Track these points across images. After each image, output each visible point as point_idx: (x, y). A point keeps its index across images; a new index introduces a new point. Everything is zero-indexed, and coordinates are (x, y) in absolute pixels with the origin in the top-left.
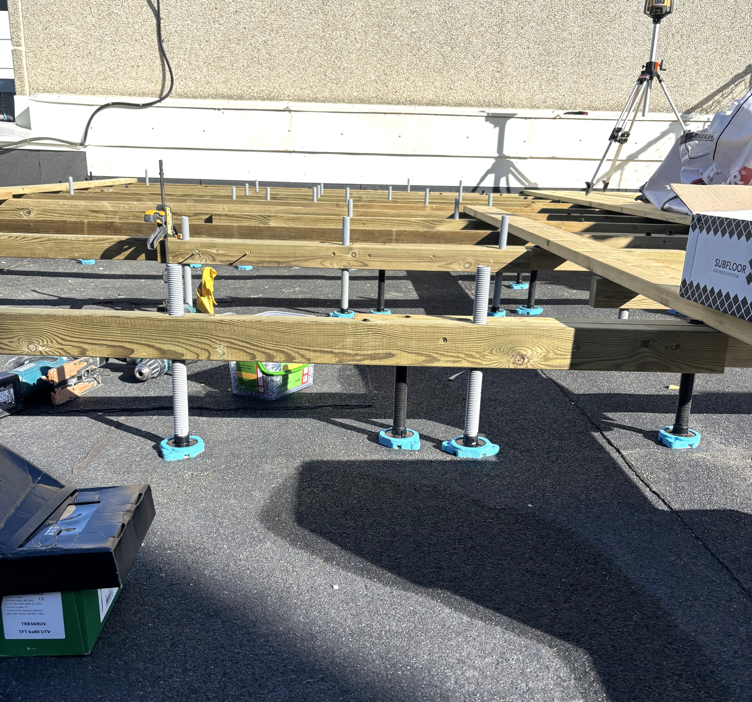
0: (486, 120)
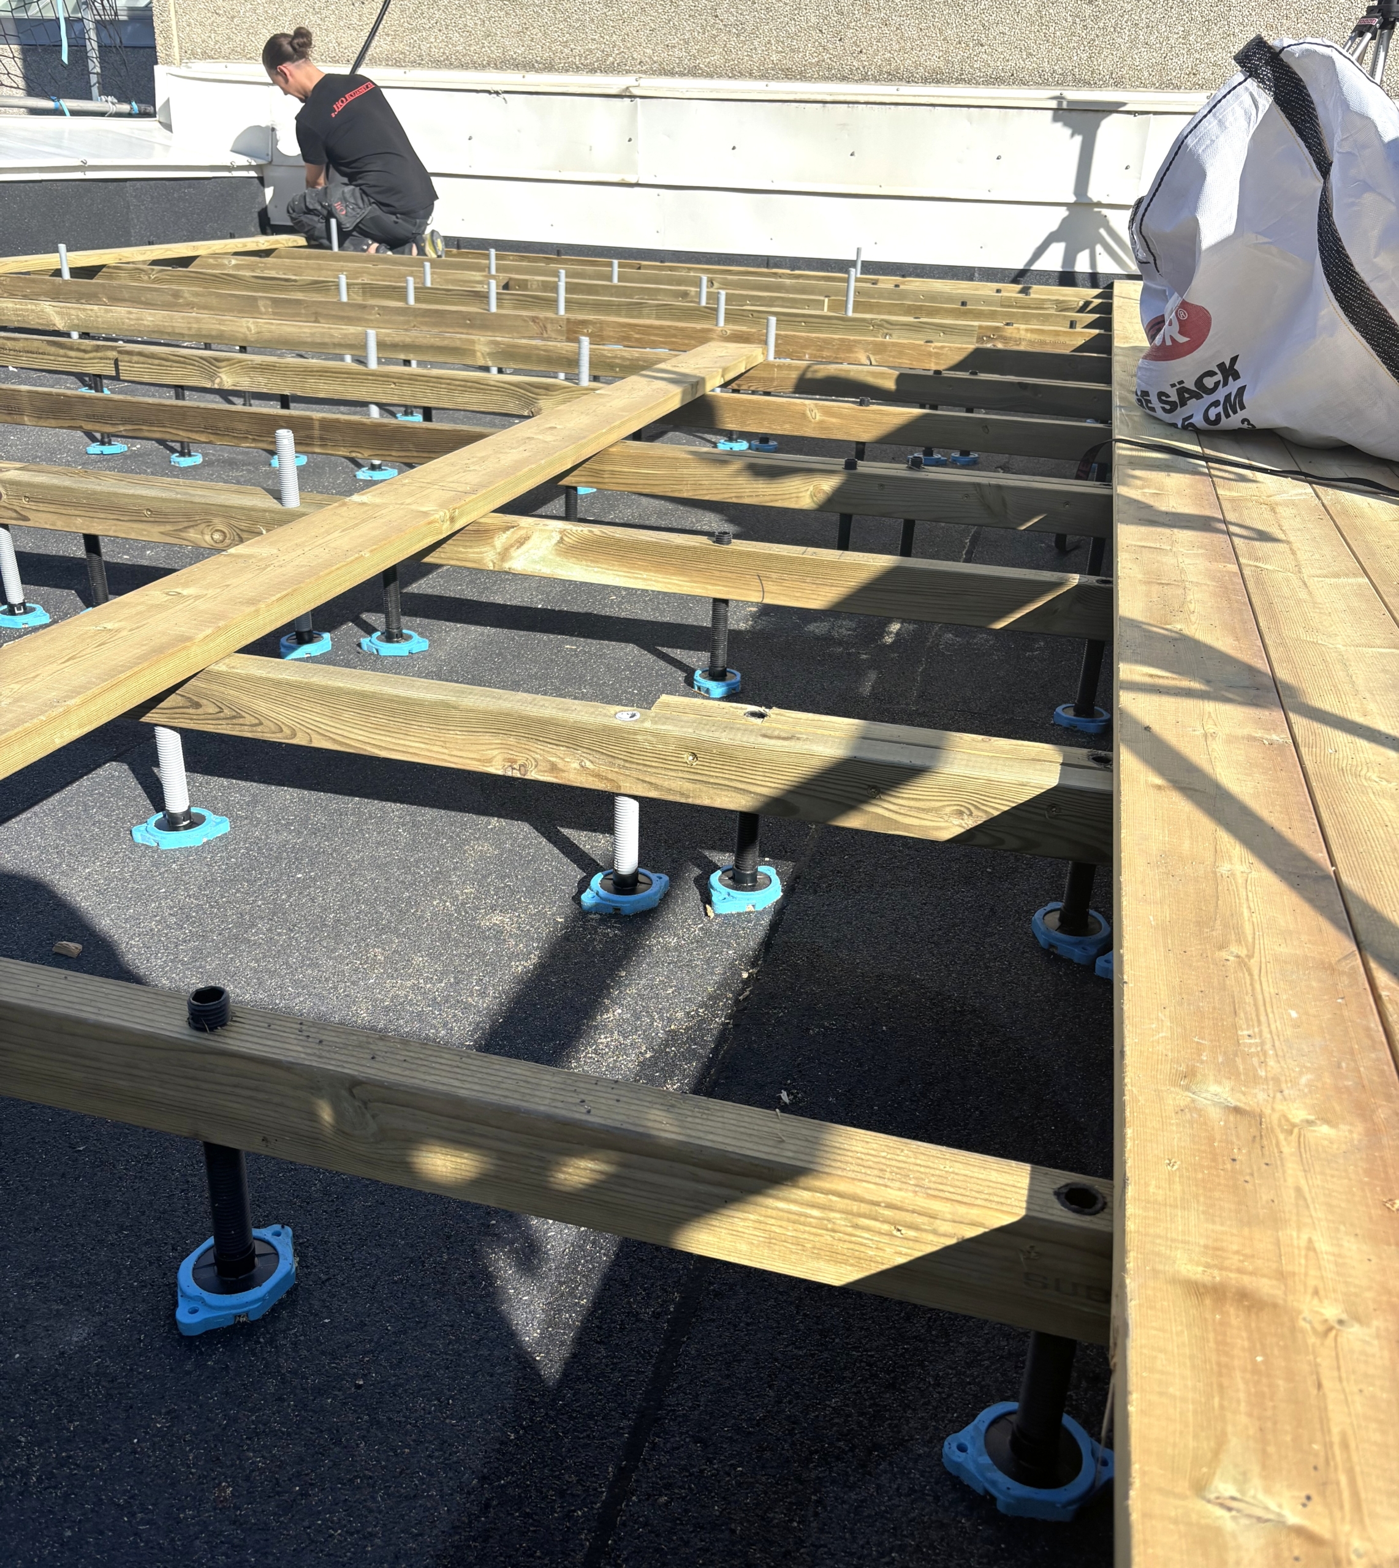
0: (1056, 119)
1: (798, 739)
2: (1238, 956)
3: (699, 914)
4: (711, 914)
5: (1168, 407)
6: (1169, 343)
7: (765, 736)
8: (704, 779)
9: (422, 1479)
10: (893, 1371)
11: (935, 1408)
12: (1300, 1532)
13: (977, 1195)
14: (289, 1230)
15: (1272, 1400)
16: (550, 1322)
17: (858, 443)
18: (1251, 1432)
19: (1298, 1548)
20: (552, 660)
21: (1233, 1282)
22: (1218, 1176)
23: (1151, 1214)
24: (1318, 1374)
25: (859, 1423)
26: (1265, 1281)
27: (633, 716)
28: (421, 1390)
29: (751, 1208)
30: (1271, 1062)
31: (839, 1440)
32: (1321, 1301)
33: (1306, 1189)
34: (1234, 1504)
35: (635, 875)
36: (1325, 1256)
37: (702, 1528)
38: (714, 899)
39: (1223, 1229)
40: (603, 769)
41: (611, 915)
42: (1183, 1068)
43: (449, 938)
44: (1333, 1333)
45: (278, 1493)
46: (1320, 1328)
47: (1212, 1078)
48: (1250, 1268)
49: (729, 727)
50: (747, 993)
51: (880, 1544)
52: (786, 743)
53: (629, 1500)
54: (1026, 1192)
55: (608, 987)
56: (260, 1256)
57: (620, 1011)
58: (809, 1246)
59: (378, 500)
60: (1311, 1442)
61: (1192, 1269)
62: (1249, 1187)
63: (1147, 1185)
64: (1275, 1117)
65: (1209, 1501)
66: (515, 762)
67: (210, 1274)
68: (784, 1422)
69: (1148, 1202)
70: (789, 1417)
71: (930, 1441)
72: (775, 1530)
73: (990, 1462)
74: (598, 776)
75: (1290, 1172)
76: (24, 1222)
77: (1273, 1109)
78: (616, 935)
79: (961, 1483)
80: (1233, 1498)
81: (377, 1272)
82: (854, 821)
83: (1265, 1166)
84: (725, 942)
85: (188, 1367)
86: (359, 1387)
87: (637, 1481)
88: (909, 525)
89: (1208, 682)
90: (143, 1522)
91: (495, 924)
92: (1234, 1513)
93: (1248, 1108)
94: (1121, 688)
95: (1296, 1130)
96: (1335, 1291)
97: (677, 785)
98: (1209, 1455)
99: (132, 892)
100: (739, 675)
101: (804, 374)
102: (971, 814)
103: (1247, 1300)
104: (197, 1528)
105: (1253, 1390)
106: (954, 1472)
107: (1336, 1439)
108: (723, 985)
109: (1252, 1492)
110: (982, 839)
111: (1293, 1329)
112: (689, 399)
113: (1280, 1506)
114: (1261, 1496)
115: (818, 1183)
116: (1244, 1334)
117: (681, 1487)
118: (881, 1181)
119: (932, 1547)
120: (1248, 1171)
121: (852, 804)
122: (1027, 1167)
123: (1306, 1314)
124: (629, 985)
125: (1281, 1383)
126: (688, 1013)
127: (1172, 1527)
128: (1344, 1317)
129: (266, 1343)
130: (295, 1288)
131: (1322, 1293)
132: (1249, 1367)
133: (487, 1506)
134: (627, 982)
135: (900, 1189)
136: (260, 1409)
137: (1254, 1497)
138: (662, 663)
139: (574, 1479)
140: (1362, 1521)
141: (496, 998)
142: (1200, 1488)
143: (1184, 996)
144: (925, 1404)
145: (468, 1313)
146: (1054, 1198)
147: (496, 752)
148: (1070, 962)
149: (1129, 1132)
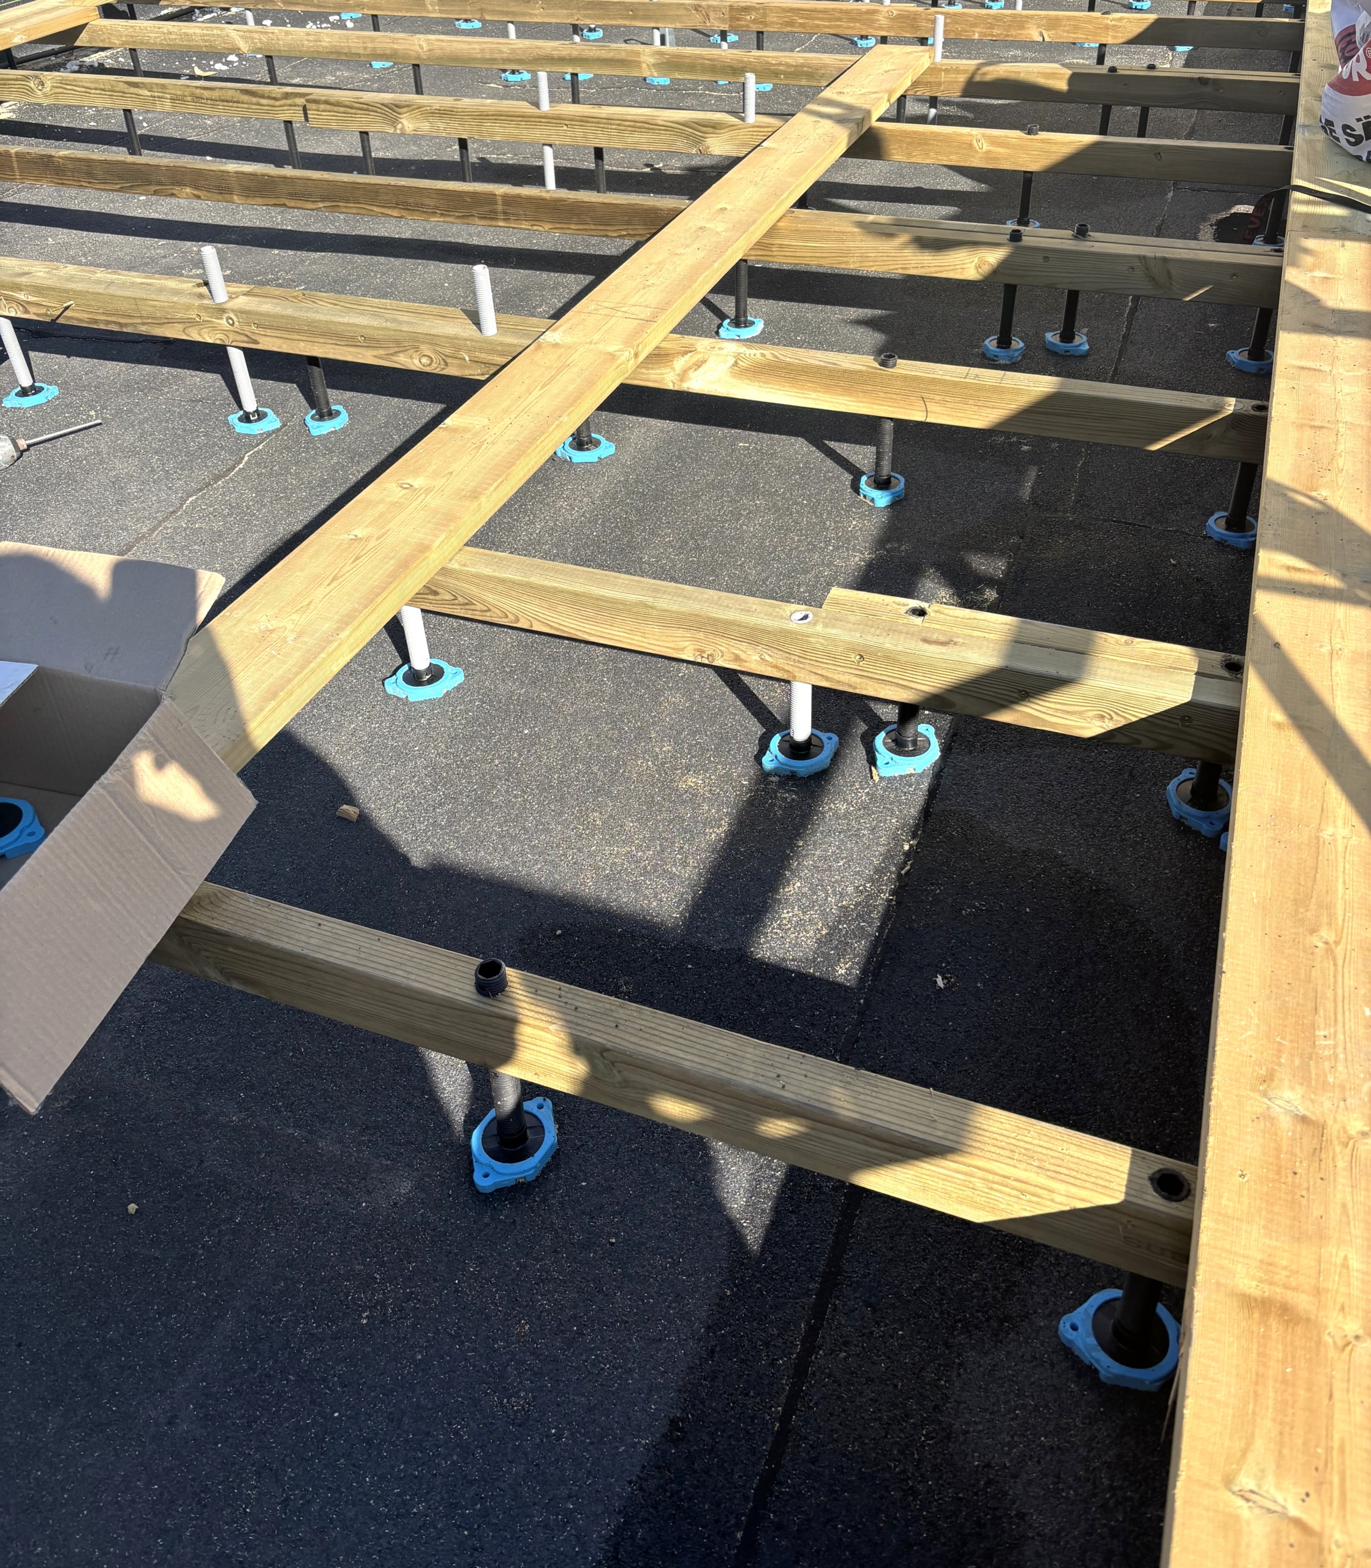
1: (955, 644)
2: (1326, 943)
3: (866, 776)
4: (876, 778)
5: (1352, 140)
6: (1356, 79)
7: (926, 641)
8: (870, 675)
9: (664, 1326)
10: (1022, 1250)
11: (1055, 1285)
12: (1298, 1523)
13: (1086, 1178)
14: (549, 1102)
15: (1293, 1407)
16: (753, 1192)
17: (1025, 172)
18: (1273, 1435)
19: (1294, 1535)
20: (727, 463)
21: (1279, 1297)
22: (1280, 1190)
23: (1221, 1227)
24: (1331, 1386)
25: (994, 1297)
26: (1304, 1296)
27: (806, 617)
28: (658, 1248)
29: (910, 1167)
30: (1340, 1067)
31: (977, 1311)
32: (1345, 1316)
33: (1350, 1205)
34: (1253, 1497)
35: (809, 742)
36: (1355, 1274)
37: (872, 1381)
38: (878, 763)
39: (1278, 1244)
40: (781, 662)
41: (789, 779)
42: (1263, 1072)
43: (653, 801)
44: (1350, 1347)
45: (562, 1332)
46: (1340, 1343)
47: (1287, 1083)
48: (1294, 1284)
49: (891, 630)
50: (908, 868)
51: (1007, 1403)
52: (943, 649)
53: (817, 1353)
54: (1125, 1176)
55: (788, 858)
56: (531, 1128)
57: (798, 884)
58: (954, 1195)
59: (568, 340)
60: (1317, 1446)
61: (1248, 1284)
62: (1304, 1202)
63: (1221, 1197)
64: (1336, 1127)
65: (1234, 1493)
66: (704, 652)
67: (494, 1145)
68: (936, 1293)
69: (1219, 1214)
70: (939, 1288)
71: (1050, 1315)
72: (928, 1387)
73: (1095, 1342)
74: (776, 667)
75: (1340, 1187)
76: (351, 1083)
77: (1335, 1120)
78: (793, 800)
79: (1072, 1353)
80: (1252, 1492)
81: (618, 1140)
82: (1005, 717)
83: (1320, 1181)
84: (888, 809)
85: (486, 1220)
86: (612, 1244)
87: (823, 1337)
88: (1073, 296)
89: (1344, 576)
90: (469, 1350)
91: (690, 787)
92: (1251, 1504)
93: (1314, 1118)
94: (1259, 587)
95: (1351, 1143)
96: (1357, 1307)
97: (845, 678)
98: (1239, 1454)
99: (391, 750)
100: (902, 480)
101: (972, 77)
102: (1112, 718)
103: (1287, 1314)
104: (508, 1356)
105: (1280, 1398)
106: (1067, 1345)
107: (1336, 1445)
108: (888, 856)
109: (1266, 1487)
110: (1120, 739)
111: (1319, 1342)
112: (855, 138)
113: (1285, 1500)
114: (1273, 1491)
115: (961, 1159)
116: (1280, 1347)
117: (856, 1346)
118: (1011, 1162)
119: (1046, 1406)
120: (1305, 1185)
121: (1005, 704)
122: (1128, 1150)
123: (1331, 1329)
124: (806, 856)
125: (1301, 1392)
126: (858, 887)
127: (1204, 1513)
128: (1361, 1332)
129: (541, 1201)
130: (558, 1150)
131: (1347, 1309)
132: (1280, 1378)
133: (713, 1352)
134: (804, 853)
135: (1026, 1170)
136: (542, 1259)
137: (1267, 1491)
138: (829, 462)
139: (776, 1332)
140: (1344, 1517)
141: (695, 867)
142: (1228, 1481)
143: (1274, 989)
144: (1046, 1281)
145: (690, 1180)
146: (1148, 1184)
147: (687, 643)
148: (1197, 834)
149: (1211, 1140)
